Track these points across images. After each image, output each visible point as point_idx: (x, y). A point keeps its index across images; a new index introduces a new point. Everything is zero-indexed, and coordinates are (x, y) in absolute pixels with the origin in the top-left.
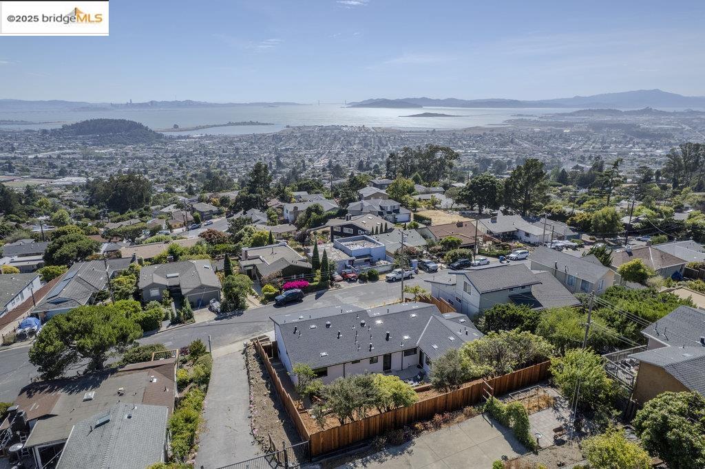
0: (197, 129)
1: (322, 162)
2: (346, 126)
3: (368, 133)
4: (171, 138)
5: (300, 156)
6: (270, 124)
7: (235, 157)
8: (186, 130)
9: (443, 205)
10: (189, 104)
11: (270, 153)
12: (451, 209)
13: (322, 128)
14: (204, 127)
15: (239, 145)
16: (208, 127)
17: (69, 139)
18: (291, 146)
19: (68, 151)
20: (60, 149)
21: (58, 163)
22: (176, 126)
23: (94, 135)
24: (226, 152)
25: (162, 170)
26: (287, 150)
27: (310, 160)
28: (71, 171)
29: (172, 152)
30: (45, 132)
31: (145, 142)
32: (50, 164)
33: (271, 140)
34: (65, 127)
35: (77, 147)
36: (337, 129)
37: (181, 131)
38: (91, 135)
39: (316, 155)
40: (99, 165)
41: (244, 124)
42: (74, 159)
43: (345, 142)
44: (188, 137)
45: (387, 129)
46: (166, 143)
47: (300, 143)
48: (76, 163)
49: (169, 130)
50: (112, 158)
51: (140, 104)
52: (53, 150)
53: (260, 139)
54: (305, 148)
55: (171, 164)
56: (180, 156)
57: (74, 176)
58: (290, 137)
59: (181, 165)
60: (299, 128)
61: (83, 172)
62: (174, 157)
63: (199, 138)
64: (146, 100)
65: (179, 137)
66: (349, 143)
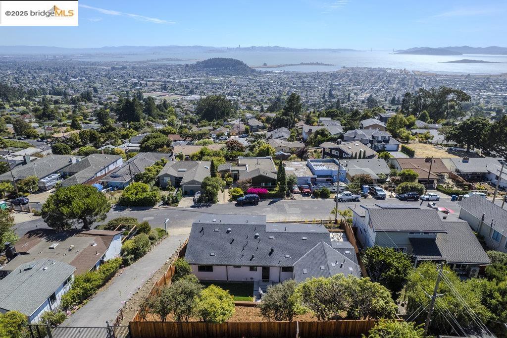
0: (279, 66)
1: (364, 96)
2: (390, 69)
3: (408, 75)
4: (261, 73)
5: (349, 90)
6: (331, 65)
7: (300, 88)
8: (271, 67)
9: (434, 140)
10: (277, 49)
11: (327, 86)
12: (441, 145)
13: (370, 70)
14: (284, 66)
15: (305, 80)
16: (287, 65)
17: (199, 70)
18: (343, 82)
19: (197, 78)
20: (193, 77)
21: (190, 86)
22: (265, 64)
23: (213, 69)
24: (295, 84)
25: (250, 94)
26: (339, 85)
27: (355, 94)
28: (196, 91)
29: (259, 82)
30: (187, 65)
31: (243, 74)
32: (186, 86)
33: (329, 77)
34: (198, 63)
35: (203, 76)
36: (383, 71)
37: (268, 67)
38: (211, 69)
39: (361, 90)
40: (213, 88)
41: (312, 64)
42: (199, 83)
43: (386, 82)
44: (272, 72)
45: (424, 72)
46: (256, 76)
47: (350, 80)
48: (200, 86)
49: (260, 67)
50: (221, 84)
51: (245, 48)
52: (189, 78)
53: (321, 75)
54: (354, 85)
55: (256, 91)
56: (264, 85)
57: (197, 94)
58: (345, 75)
59: (263, 91)
60: (352, 69)
61: (203, 92)
62: (260, 85)
63: (279, 73)
64: (249, 46)
65: (266, 72)
66: (390, 82)
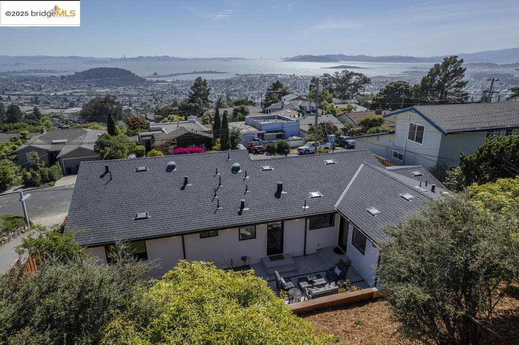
0: (171, 76)
2: (281, 75)
3: (297, 79)
4: (151, 82)
5: (245, 95)
8: (162, 77)
10: (166, 58)
11: (223, 92)
13: (262, 76)
14: (175, 75)
16: (179, 74)
17: (80, 82)
18: (239, 88)
19: (78, 90)
20: (72, 89)
21: (70, 99)
22: (155, 74)
23: (97, 79)
25: (142, 104)
26: (235, 91)
28: (78, 104)
29: (151, 92)
30: (63, 77)
31: (132, 84)
32: (64, 99)
33: (224, 84)
34: (77, 74)
35: (85, 88)
36: (274, 76)
37: (159, 77)
38: (94, 80)
39: (257, 94)
42: (81, 96)
44: (164, 81)
46: (147, 85)
47: (245, 86)
48: (82, 99)
49: (150, 77)
51: (131, 58)
52: (67, 90)
53: (216, 83)
54: (249, 90)
55: (149, 100)
56: (157, 95)
57: (79, 107)
58: (239, 81)
59: (156, 100)
60: (245, 75)
62: (153, 95)
63: (172, 82)
64: (136, 56)
65: (157, 81)
